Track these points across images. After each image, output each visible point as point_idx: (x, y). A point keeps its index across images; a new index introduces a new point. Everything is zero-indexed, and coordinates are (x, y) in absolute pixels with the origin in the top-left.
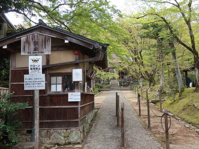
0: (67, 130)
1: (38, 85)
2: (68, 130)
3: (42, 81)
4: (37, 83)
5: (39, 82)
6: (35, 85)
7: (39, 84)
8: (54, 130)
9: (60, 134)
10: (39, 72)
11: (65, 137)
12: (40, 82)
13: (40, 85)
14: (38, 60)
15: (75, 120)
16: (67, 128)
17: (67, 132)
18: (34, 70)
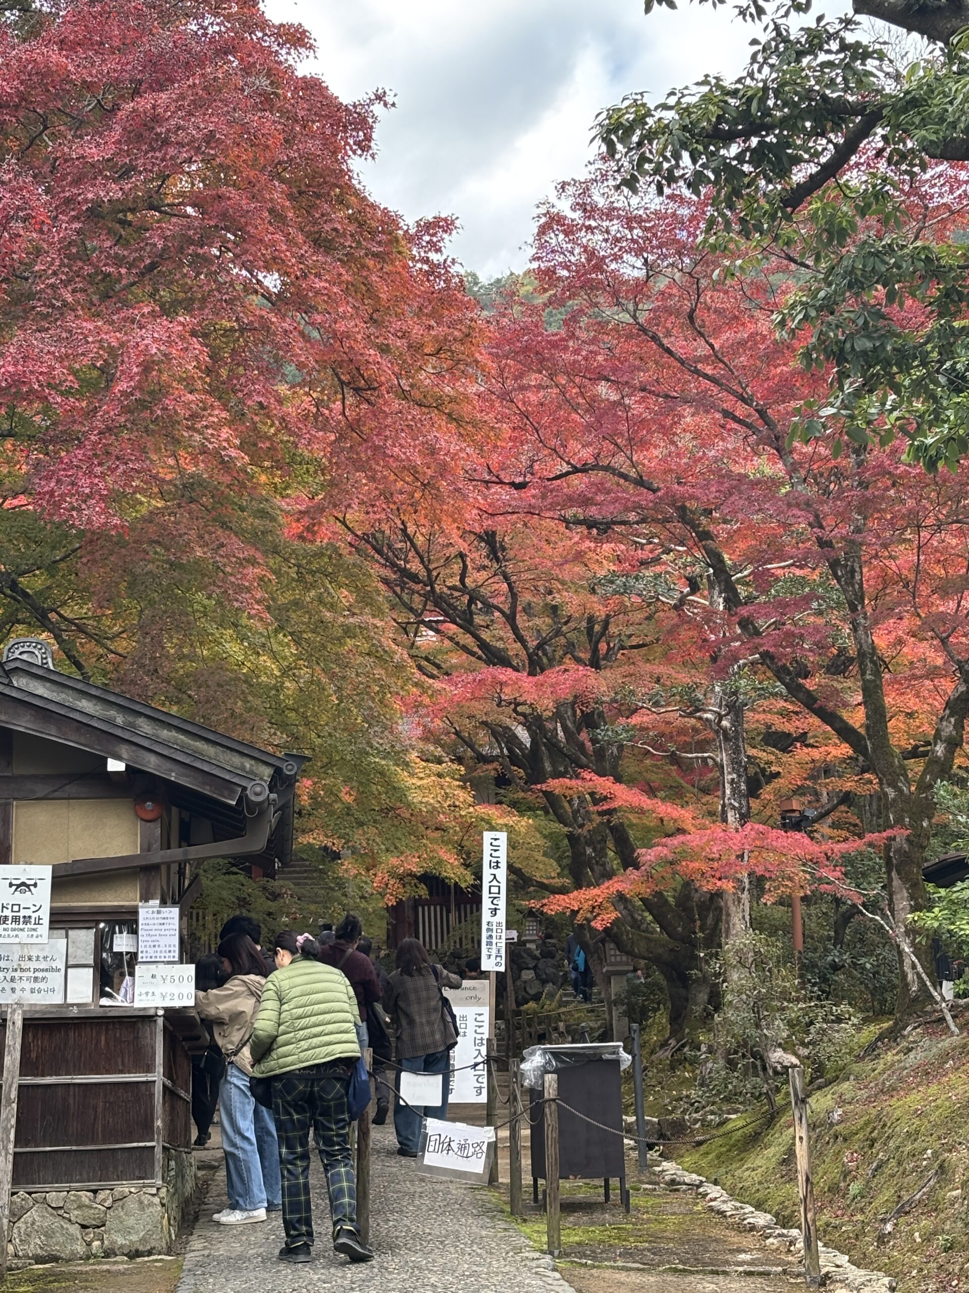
0: (95, 1192)
1: (33, 985)
2: (101, 1195)
3: (52, 970)
4: (31, 974)
5: (37, 974)
6: (17, 985)
7: (36, 979)
8: (30, 1193)
9: (61, 1212)
10: (34, 933)
11: (84, 1227)
12: (43, 970)
13: (42, 985)
14: (35, 885)
15: (135, 1145)
16: (94, 1185)
17: (98, 1201)
18: (14, 926)
